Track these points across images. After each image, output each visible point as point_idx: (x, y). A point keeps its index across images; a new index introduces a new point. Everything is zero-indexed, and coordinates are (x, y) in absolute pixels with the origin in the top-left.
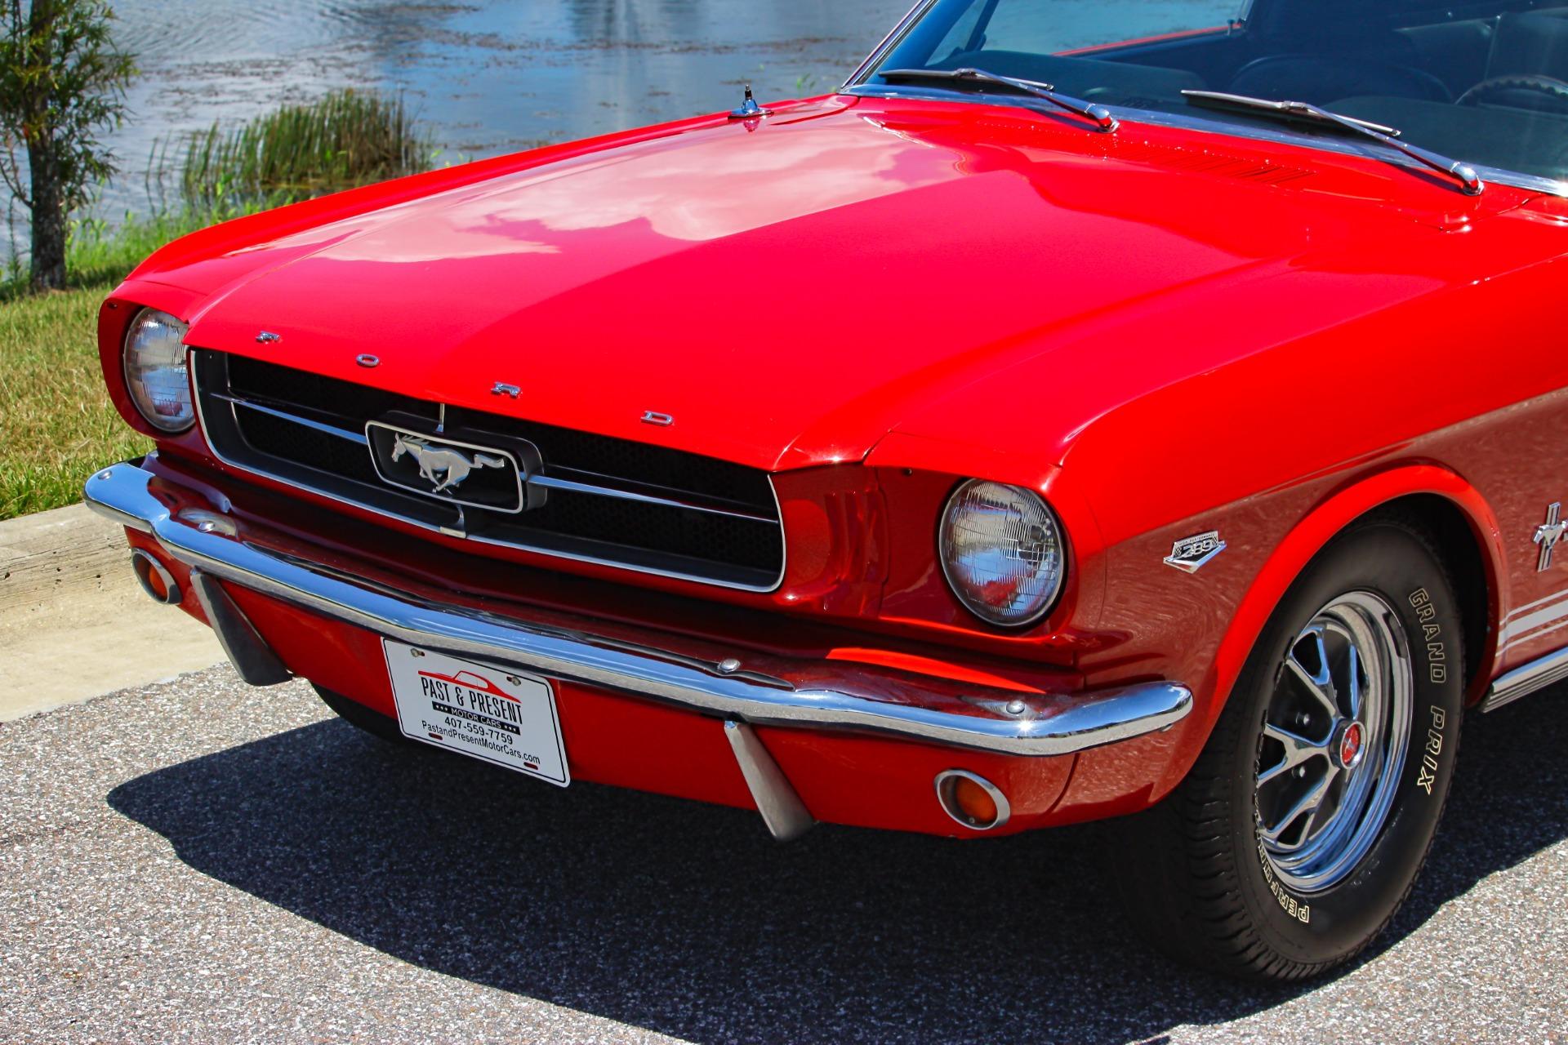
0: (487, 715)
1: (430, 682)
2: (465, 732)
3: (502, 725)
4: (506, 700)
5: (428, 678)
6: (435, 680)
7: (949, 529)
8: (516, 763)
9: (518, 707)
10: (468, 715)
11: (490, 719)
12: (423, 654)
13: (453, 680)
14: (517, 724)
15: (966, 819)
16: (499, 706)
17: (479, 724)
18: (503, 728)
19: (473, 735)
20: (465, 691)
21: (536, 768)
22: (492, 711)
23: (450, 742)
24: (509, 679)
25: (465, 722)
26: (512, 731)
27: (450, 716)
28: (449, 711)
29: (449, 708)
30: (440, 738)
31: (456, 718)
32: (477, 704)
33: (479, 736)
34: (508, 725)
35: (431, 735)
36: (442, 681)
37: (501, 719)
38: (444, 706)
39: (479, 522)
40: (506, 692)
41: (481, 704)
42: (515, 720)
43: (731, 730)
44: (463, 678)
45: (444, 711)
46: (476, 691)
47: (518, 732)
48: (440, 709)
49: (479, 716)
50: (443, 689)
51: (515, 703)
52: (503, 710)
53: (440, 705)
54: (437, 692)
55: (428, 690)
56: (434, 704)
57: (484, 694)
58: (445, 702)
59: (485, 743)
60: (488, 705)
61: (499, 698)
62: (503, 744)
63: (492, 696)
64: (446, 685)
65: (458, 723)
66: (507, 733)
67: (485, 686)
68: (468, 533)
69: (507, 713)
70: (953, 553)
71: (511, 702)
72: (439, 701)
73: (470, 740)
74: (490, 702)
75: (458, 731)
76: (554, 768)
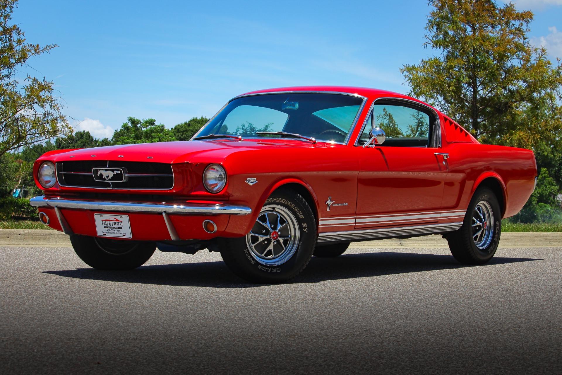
1: (104, 222)
5: (103, 221)
6: (105, 221)
7: (205, 176)
10: (111, 228)
13: (109, 220)
14: (122, 227)
15: (209, 231)
19: (112, 232)
20: (111, 222)
21: (125, 236)
23: (108, 235)
25: (111, 229)
27: (108, 229)
28: (108, 228)
32: (113, 225)
33: (114, 232)
37: (118, 227)
39: (115, 185)
41: (114, 224)
43: (164, 214)
44: (111, 219)
46: (113, 222)
47: (122, 229)
55: (103, 224)
56: (105, 227)
57: (115, 222)
58: (107, 226)
59: (115, 233)
61: (118, 222)
63: (116, 222)
67: (115, 220)
68: (112, 188)
70: (206, 180)
72: (106, 226)
76: (129, 235)
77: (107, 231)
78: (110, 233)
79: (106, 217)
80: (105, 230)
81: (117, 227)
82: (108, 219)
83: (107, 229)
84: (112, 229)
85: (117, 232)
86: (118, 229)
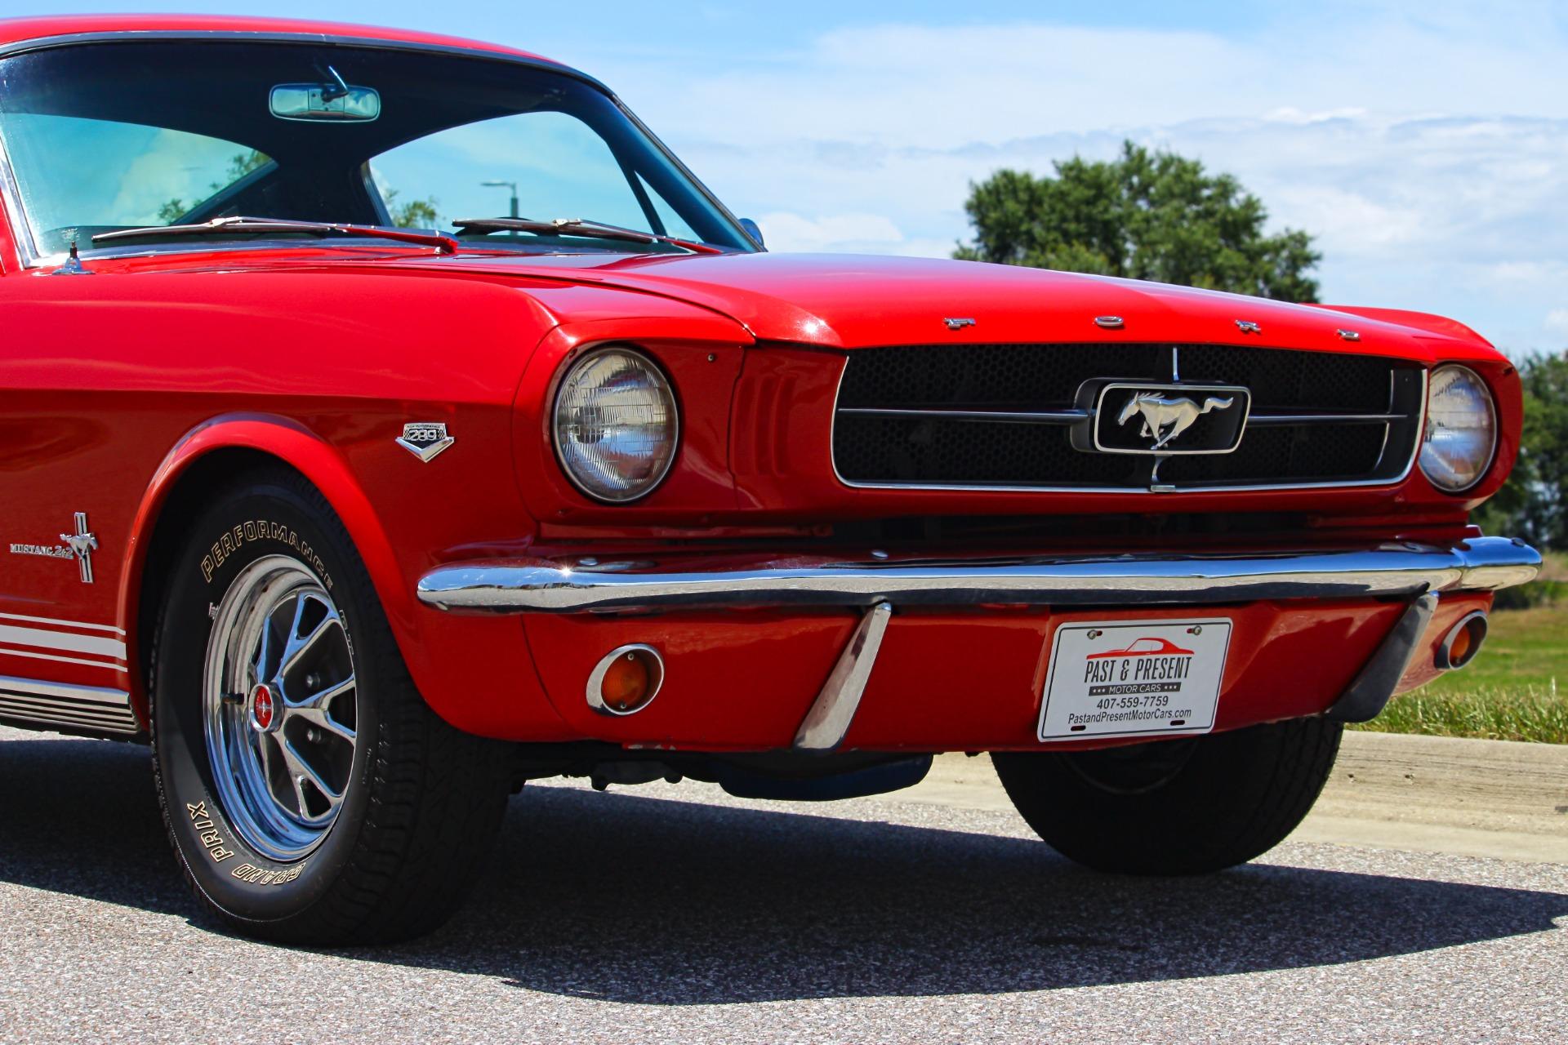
0: (1151, 681)
2: (1116, 710)
3: (1163, 685)
4: (1176, 656)
5: (1094, 660)
6: (1101, 660)
8: (1158, 725)
9: (1189, 659)
11: (1150, 685)
12: (1100, 634)
16: (1167, 667)
17: (1134, 696)
18: (1163, 690)
19: (1126, 710)
20: (1134, 660)
22: (1157, 674)
23: (1096, 729)
24: (1190, 631)
25: (1119, 697)
26: (1173, 690)
27: (1104, 697)
28: (1107, 693)
29: (1107, 688)
30: (1083, 728)
31: (1110, 697)
32: (1141, 674)
33: (1132, 708)
34: (1168, 684)
35: (1074, 729)
36: (1109, 659)
37: (1166, 680)
38: (1102, 688)
40: (1181, 647)
41: (1147, 670)
42: (1179, 676)
45: (1102, 694)
46: (1145, 658)
47: (1178, 689)
48: (1097, 694)
49: (1139, 685)
50: (1108, 670)
51: (1186, 656)
52: (1170, 668)
53: (1097, 688)
54: (1101, 673)
56: (1092, 689)
57: (1153, 657)
58: (1106, 683)
59: (1135, 715)
60: (1155, 668)
61: (1169, 656)
62: (1154, 708)
63: (1161, 656)
64: (1113, 662)
65: (1111, 702)
66: (1163, 694)
69: (1172, 673)
71: (1181, 656)
72: (1100, 684)
73: (1119, 717)
74: (1159, 664)
75: (1109, 711)
77: (1097, 711)
78: (1111, 717)
79: (1121, 635)
80: (1091, 705)
81: (1158, 680)
82: (1124, 647)
83: (1099, 698)
84: (1127, 696)
85: (1149, 709)
86: (1157, 695)
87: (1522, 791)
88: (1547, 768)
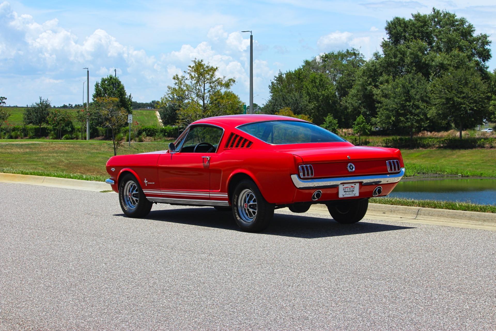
87: (379, 211)
88: (382, 208)
